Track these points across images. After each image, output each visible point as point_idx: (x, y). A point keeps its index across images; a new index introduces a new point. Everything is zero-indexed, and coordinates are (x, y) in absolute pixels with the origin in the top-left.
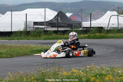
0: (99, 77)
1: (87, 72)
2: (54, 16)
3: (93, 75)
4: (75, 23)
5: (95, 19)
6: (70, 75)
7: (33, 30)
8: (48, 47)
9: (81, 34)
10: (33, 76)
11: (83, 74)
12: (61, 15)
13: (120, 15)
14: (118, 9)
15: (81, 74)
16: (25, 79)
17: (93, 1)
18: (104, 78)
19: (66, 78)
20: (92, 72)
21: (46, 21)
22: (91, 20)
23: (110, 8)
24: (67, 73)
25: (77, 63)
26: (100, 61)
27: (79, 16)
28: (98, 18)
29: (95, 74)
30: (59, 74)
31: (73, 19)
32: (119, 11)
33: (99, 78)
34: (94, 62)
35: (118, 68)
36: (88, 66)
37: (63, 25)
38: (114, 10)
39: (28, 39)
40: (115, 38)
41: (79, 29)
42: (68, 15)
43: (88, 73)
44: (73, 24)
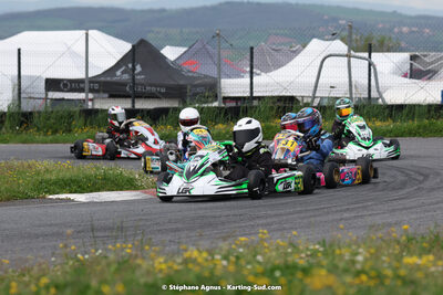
0: (283, 275)
1: (238, 258)
2: (119, 57)
3: (260, 269)
4: (197, 82)
5: (267, 69)
6: (177, 271)
7: (42, 109)
8: (98, 169)
9: (216, 124)
10: (44, 275)
11: (224, 267)
12: (143, 53)
13: (357, 54)
14: (350, 33)
15: (219, 267)
16: (14, 284)
17: (258, 4)
18: (301, 280)
19: (162, 279)
20: (259, 258)
21: (90, 76)
22: (252, 73)
23: (321, 29)
24: (165, 262)
25: (202, 227)
26: (284, 218)
27: (211, 57)
28: (278, 65)
29: (269, 266)
30: (139, 266)
31: (187, 67)
32: (354, 37)
33: (283, 280)
34: (265, 221)
35: (349, 246)
36: (243, 239)
37: (154, 89)
38: (334, 36)
39: (24, 142)
41: (210, 105)
42: (171, 53)
43: (242, 262)
44: (189, 87)
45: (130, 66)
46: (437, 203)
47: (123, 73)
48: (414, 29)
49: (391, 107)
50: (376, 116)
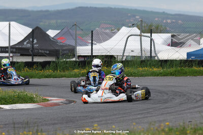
2: (26, 35)
4: (64, 48)
5: (100, 41)
8: (15, 92)
9: (74, 69)
12: (37, 33)
13: (144, 34)
17: (96, 8)
21: (11, 45)
22: (92, 43)
23: (127, 21)
25: (67, 123)
26: (108, 118)
27: (72, 36)
28: (105, 40)
31: (60, 40)
32: (143, 25)
34: (98, 120)
37: (43, 52)
38: (133, 25)
40: (135, 76)
41: (71, 60)
42: (52, 33)
44: (61, 51)
45: (31, 40)
46: (184, 110)
47: (27, 43)
48: (174, 21)
49: (162, 61)
50: (154, 66)
